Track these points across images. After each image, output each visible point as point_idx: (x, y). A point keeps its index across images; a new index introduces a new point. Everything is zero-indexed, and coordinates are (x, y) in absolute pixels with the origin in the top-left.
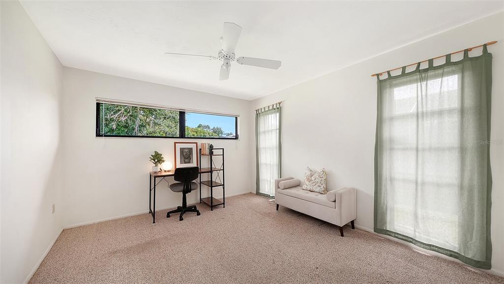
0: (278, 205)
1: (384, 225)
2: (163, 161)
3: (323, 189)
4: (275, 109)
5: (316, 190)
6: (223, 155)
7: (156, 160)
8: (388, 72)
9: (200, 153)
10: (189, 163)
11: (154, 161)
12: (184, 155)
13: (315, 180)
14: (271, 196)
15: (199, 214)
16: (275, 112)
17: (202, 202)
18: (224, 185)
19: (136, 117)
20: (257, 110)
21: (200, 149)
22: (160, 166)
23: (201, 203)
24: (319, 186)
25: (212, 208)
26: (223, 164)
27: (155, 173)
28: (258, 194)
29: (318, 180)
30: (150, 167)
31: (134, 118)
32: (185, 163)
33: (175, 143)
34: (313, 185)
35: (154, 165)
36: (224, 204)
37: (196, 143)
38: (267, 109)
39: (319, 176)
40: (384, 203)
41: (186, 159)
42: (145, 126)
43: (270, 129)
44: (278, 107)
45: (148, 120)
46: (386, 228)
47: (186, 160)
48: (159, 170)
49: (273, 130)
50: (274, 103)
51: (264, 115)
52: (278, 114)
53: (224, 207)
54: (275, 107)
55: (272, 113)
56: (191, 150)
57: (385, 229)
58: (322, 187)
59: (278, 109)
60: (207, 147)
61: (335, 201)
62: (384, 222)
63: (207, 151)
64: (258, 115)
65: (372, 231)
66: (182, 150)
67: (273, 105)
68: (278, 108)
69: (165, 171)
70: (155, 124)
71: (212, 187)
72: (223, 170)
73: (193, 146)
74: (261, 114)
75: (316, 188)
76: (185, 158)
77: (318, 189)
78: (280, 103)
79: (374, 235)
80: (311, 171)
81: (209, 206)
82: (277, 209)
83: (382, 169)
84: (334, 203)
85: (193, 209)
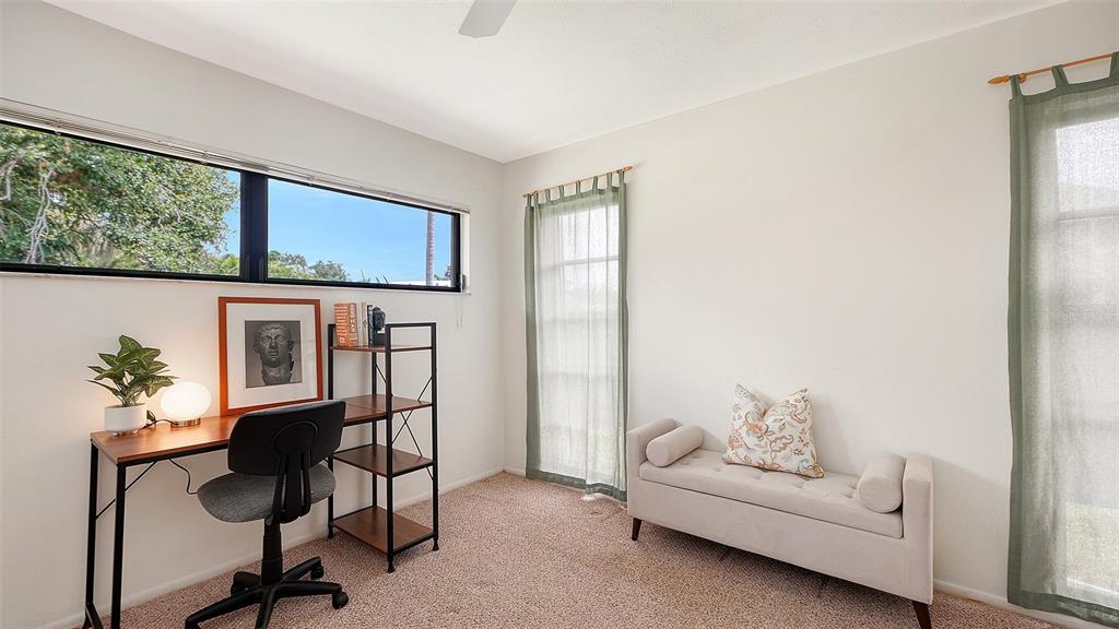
0: (637, 523)
1: (1045, 577)
2: (167, 381)
3: (812, 462)
4: (601, 192)
5: (785, 466)
6: (433, 348)
7: (128, 379)
8: (1058, 71)
9: (330, 340)
10: (287, 380)
11: (118, 378)
12: (261, 351)
13: (781, 430)
14: (588, 482)
15: (340, 600)
16: (602, 203)
17: (338, 532)
18: (434, 463)
19: (30, 212)
20: (529, 196)
21: (332, 327)
22: (145, 402)
23: (331, 535)
24: (799, 452)
25: (390, 560)
26: (434, 378)
27: (123, 436)
28: (534, 475)
29: (793, 431)
30: (97, 410)
31: (22, 214)
32: (267, 384)
33: (223, 302)
34: (776, 447)
35: (118, 401)
36: (435, 535)
37: (316, 303)
38: (570, 191)
39: (794, 416)
40: (1044, 503)
41: (274, 365)
42: (71, 247)
43: (584, 256)
44: (616, 182)
45: (83, 226)
46: (1054, 590)
47: (273, 372)
48: (145, 421)
49: (595, 261)
50: (602, 170)
51: (554, 212)
52: (614, 210)
53: (436, 548)
54: (602, 184)
55: (592, 205)
56: (291, 329)
57: (1050, 592)
58: (808, 456)
59: (617, 191)
60: (362, 317)
61: (899, 510)
62: (1045, 568)
63: (362, 335)
64: (533, 213)
65: (1001, 599)
66: (254, 331)
67: (596, 179)
68: (615, 190)
69: (175, 425)
70: (114, 240)
71: (390, 476)
72: (434, 405)
73: (304, 315)
74: (544, 210)
75: (787, 459)
76: (267, 363)
77: (794, 463)
78: (621, 173)
79: (1008, 613)
80: (753, 397)
81: (380, 551)
82: (635, 538)
83: (1036, 390)
84: (894, 519)
85: (309, 583)
